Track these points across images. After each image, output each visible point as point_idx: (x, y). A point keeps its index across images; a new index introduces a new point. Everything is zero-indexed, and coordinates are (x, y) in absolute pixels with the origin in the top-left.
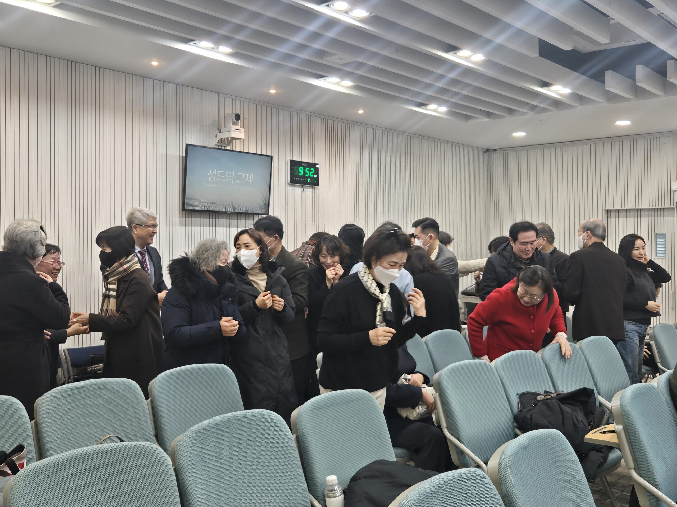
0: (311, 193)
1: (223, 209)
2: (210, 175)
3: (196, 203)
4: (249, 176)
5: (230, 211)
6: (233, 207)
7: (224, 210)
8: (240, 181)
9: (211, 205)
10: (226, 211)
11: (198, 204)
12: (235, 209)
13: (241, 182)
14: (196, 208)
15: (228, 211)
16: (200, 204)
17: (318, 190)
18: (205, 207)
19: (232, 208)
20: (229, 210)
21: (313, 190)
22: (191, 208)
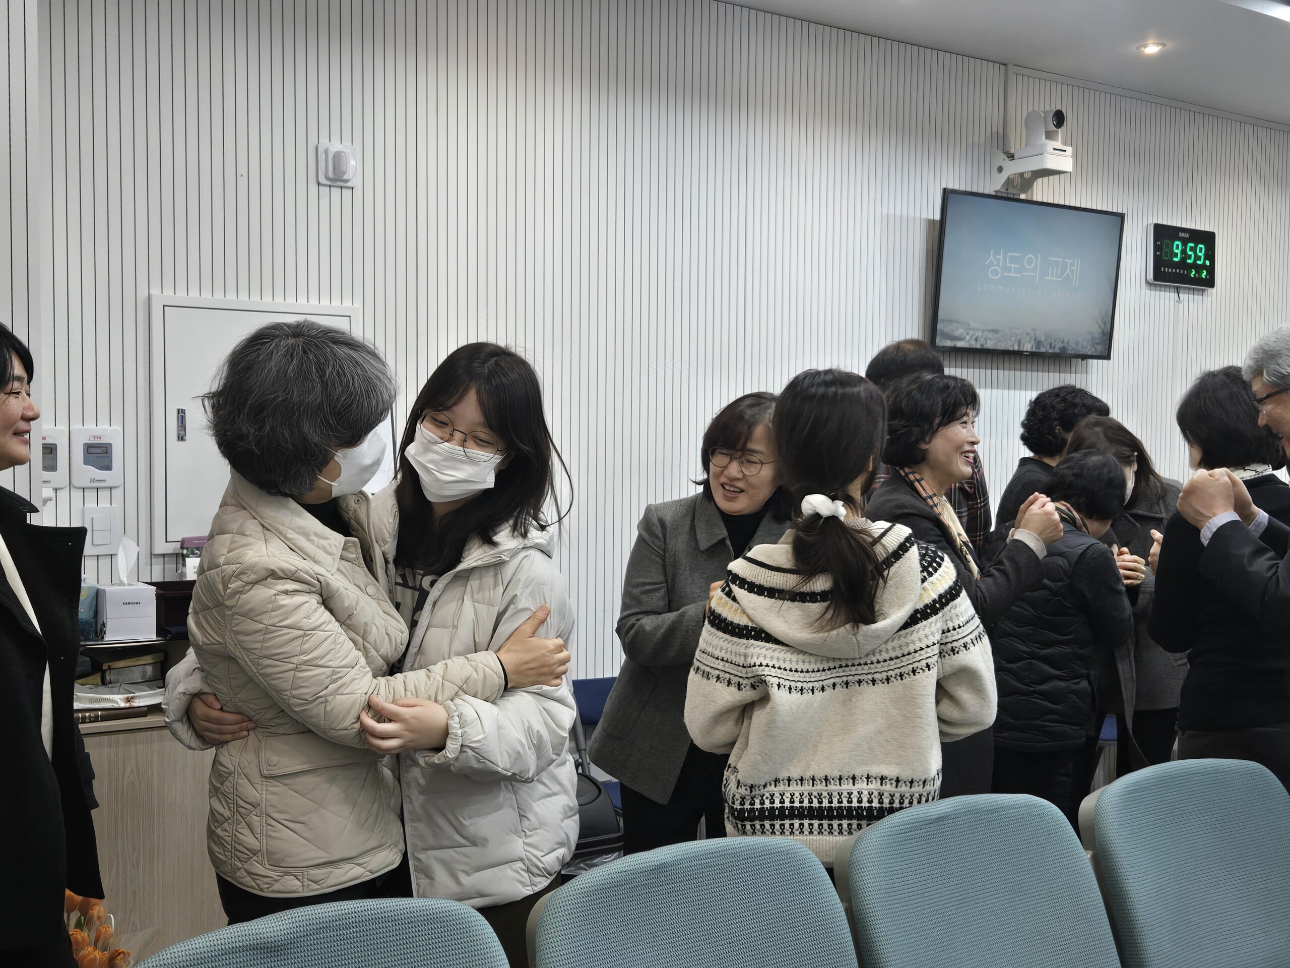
0: (1196, 305)
1: (1014, 345)
2: (991, 264)
3: (959, 332)
4: (1072, 264)
5: (1029, 350)
6: (1035, 339)
7: (1016, 348)
8: (1052, 276)
9: (990, 335)
10: (1021, 349)
11: (962, 334)
12: (1039, 344)
13: (1054, 279)
14: (960, 344)
15: (1025, 350)
16: (968, 334)
17: (1209, 298)
18: (976, 340)
19: (1033, 342)
20: (1028, 347)
21: (1200, 297)
22: (948, 343)
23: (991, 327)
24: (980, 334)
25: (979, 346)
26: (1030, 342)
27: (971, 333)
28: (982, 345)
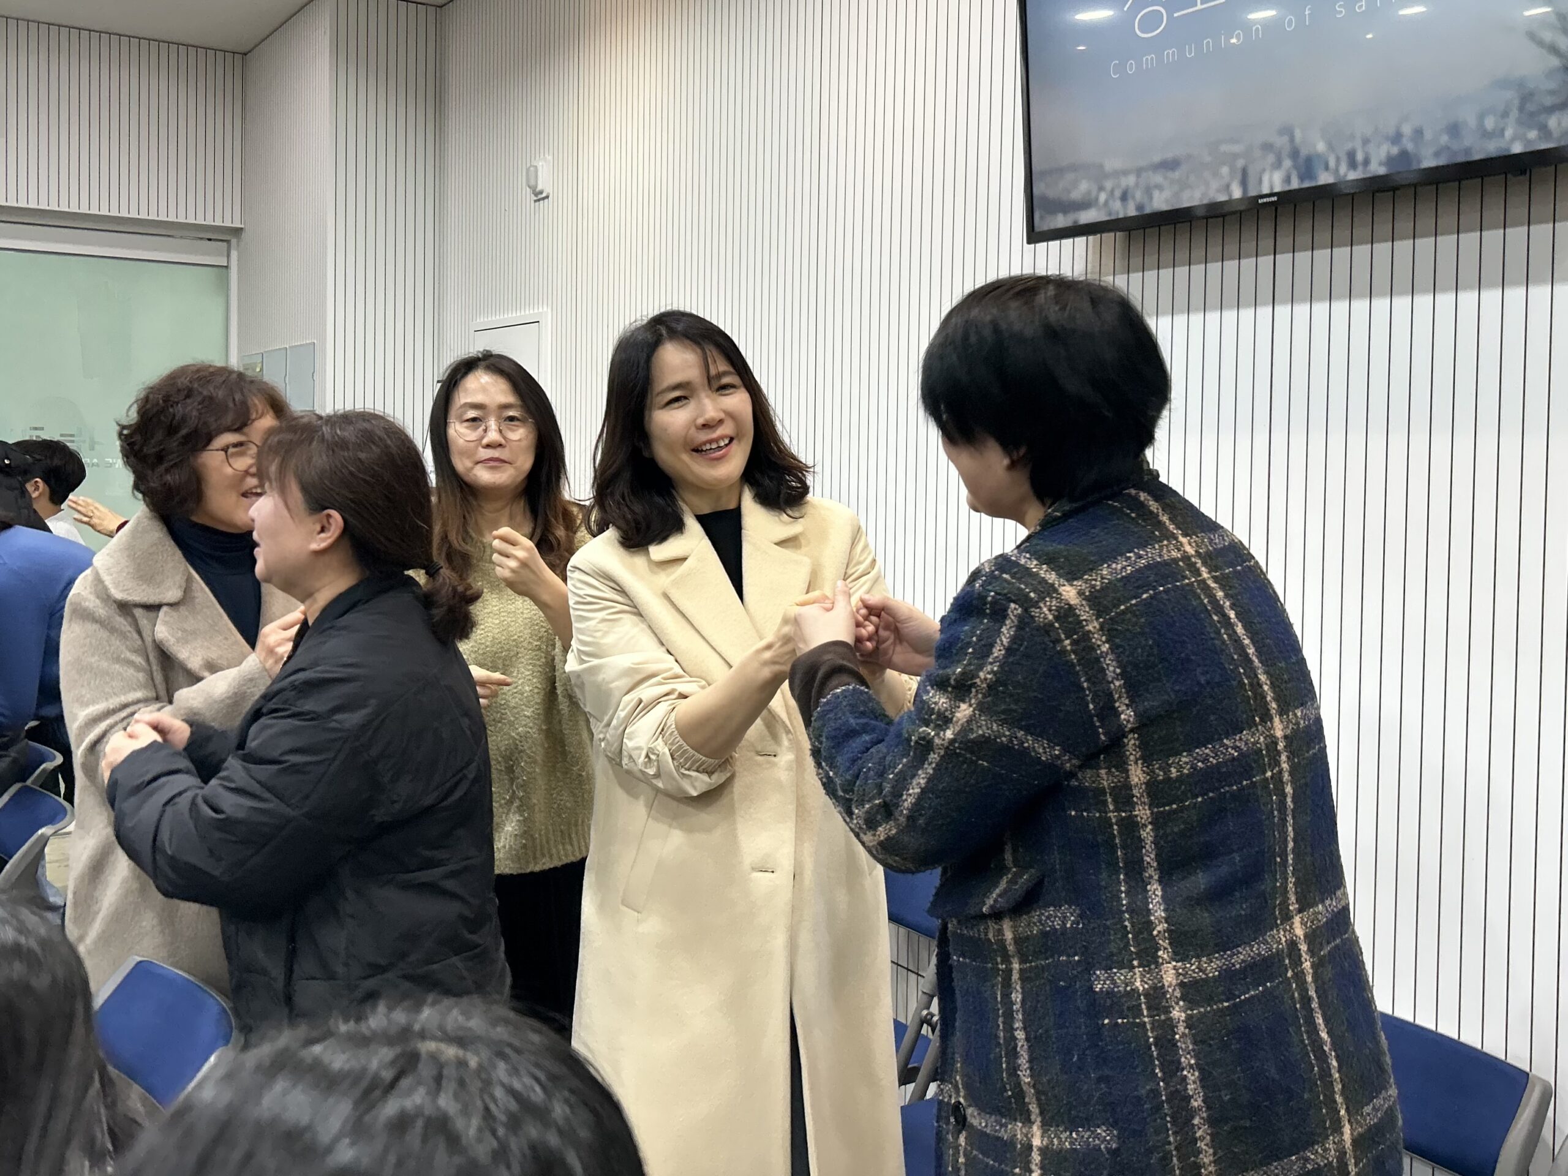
1: (1228, 186)
3: (1082, 188)
5: (1277, 189)
6: (1295, 154)
7: (1237, 193)
9: (1158, 178)
10: (1253, 193)
11: (1089, 193)
12: (1307, 165)
15: (1266, 190)
20: (1273, 182)
22: (1059, 221)
23: (1157, 158)
24: (1131, 180)
25: (1132, 212)
26: (1278, 165)
27: (1109, 184)
28: (1140, 207)
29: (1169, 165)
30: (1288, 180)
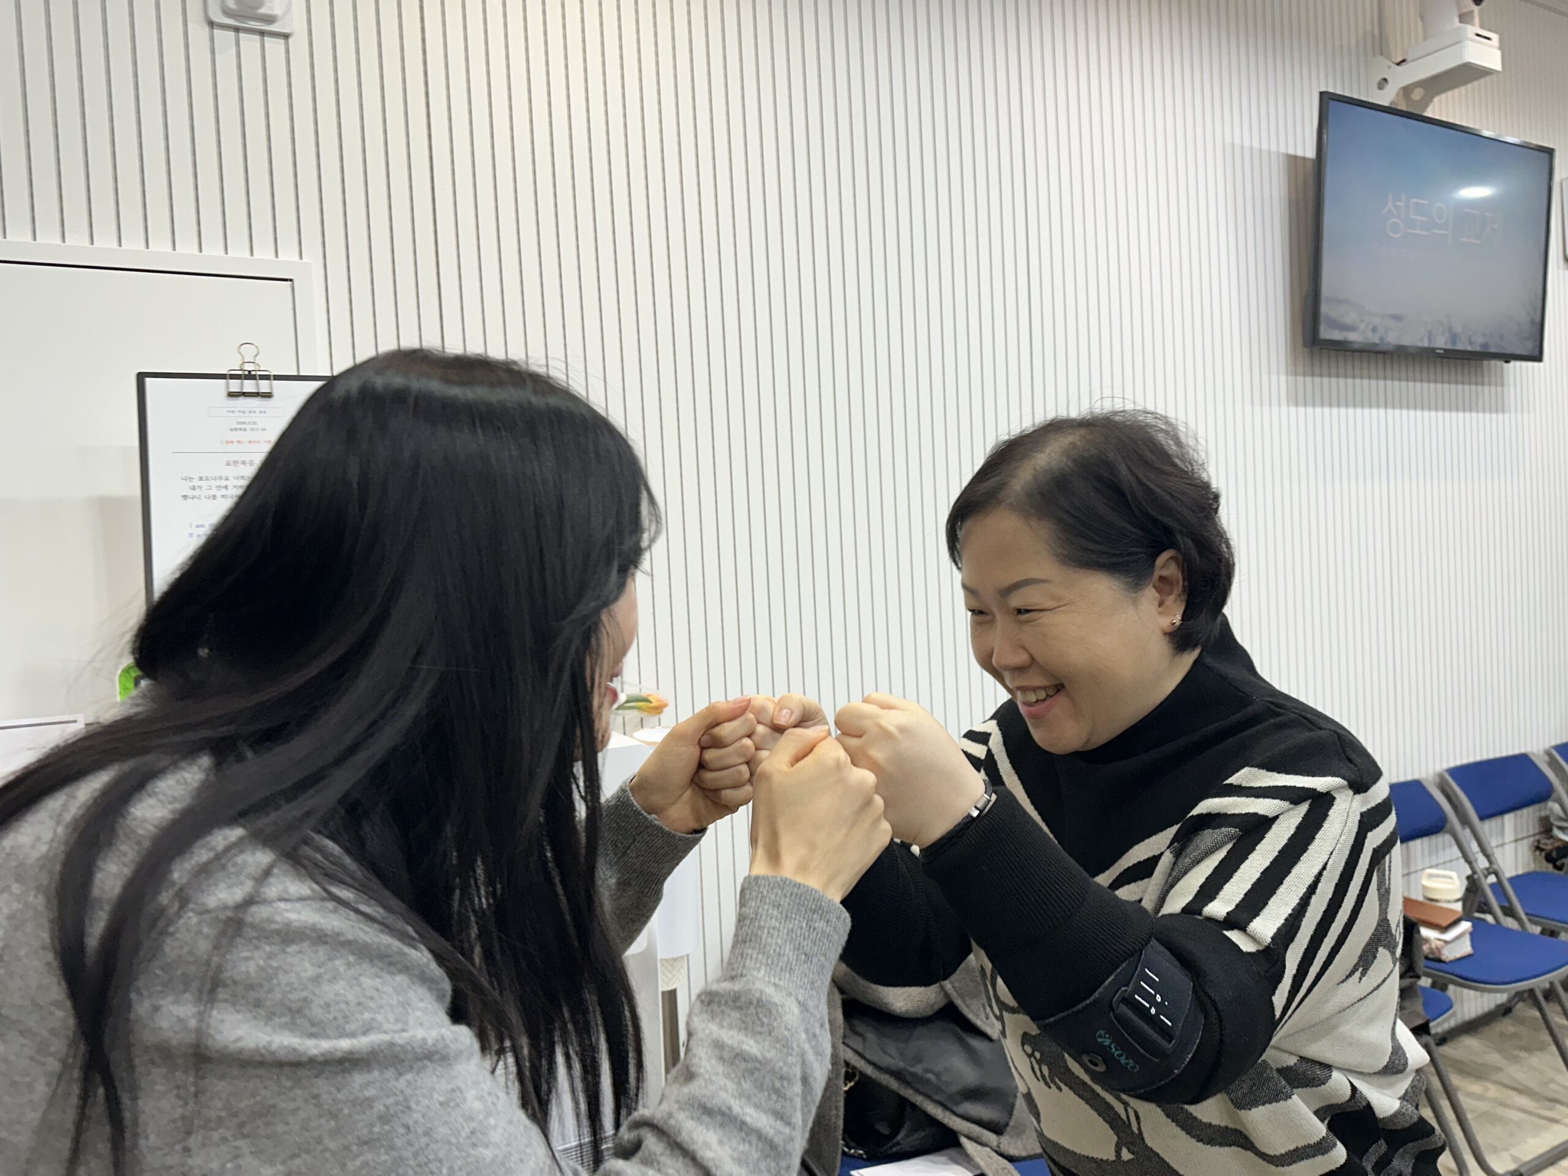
1: (1422, 339)
2: (1390, 214)
3: (1350, 318)
4: (1491, 220)
5: (1444, 346)
6: (1450, 329)
7: (1426, 344)
8: (1468, 235)
9: (1392, 323)
10: (1432, 346)
11: (1355, 321)
12: (1454, 338)
13: (1471, 239)
14: (1352, 337)
15: (1437, 346)
16: (1362, 321)
18: (1374, 330)
19: (1447, 334)
20: (1441, 342)
22: (1336, 335)
23: (1393, 311)
24: (1378, 321)
26: (1443, 333)
27: (1366, 320)
28: (1381, 339)
29: (1398, 318)
30: (1446, 343)
